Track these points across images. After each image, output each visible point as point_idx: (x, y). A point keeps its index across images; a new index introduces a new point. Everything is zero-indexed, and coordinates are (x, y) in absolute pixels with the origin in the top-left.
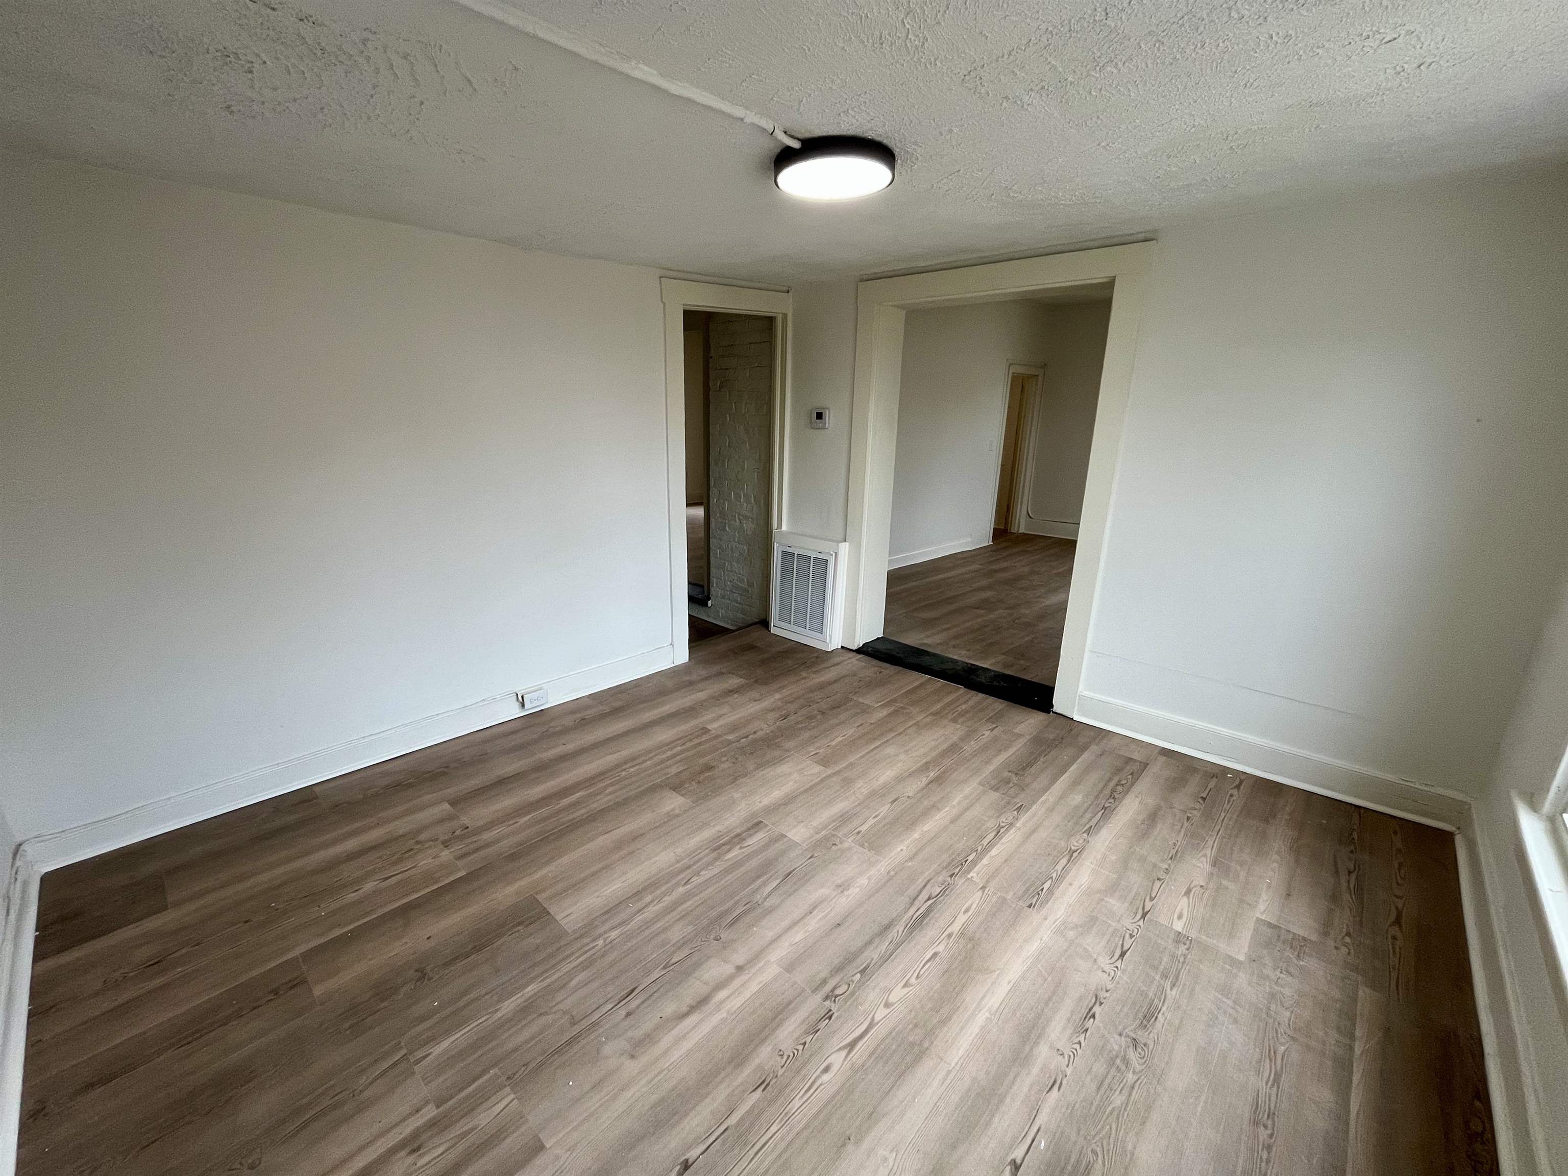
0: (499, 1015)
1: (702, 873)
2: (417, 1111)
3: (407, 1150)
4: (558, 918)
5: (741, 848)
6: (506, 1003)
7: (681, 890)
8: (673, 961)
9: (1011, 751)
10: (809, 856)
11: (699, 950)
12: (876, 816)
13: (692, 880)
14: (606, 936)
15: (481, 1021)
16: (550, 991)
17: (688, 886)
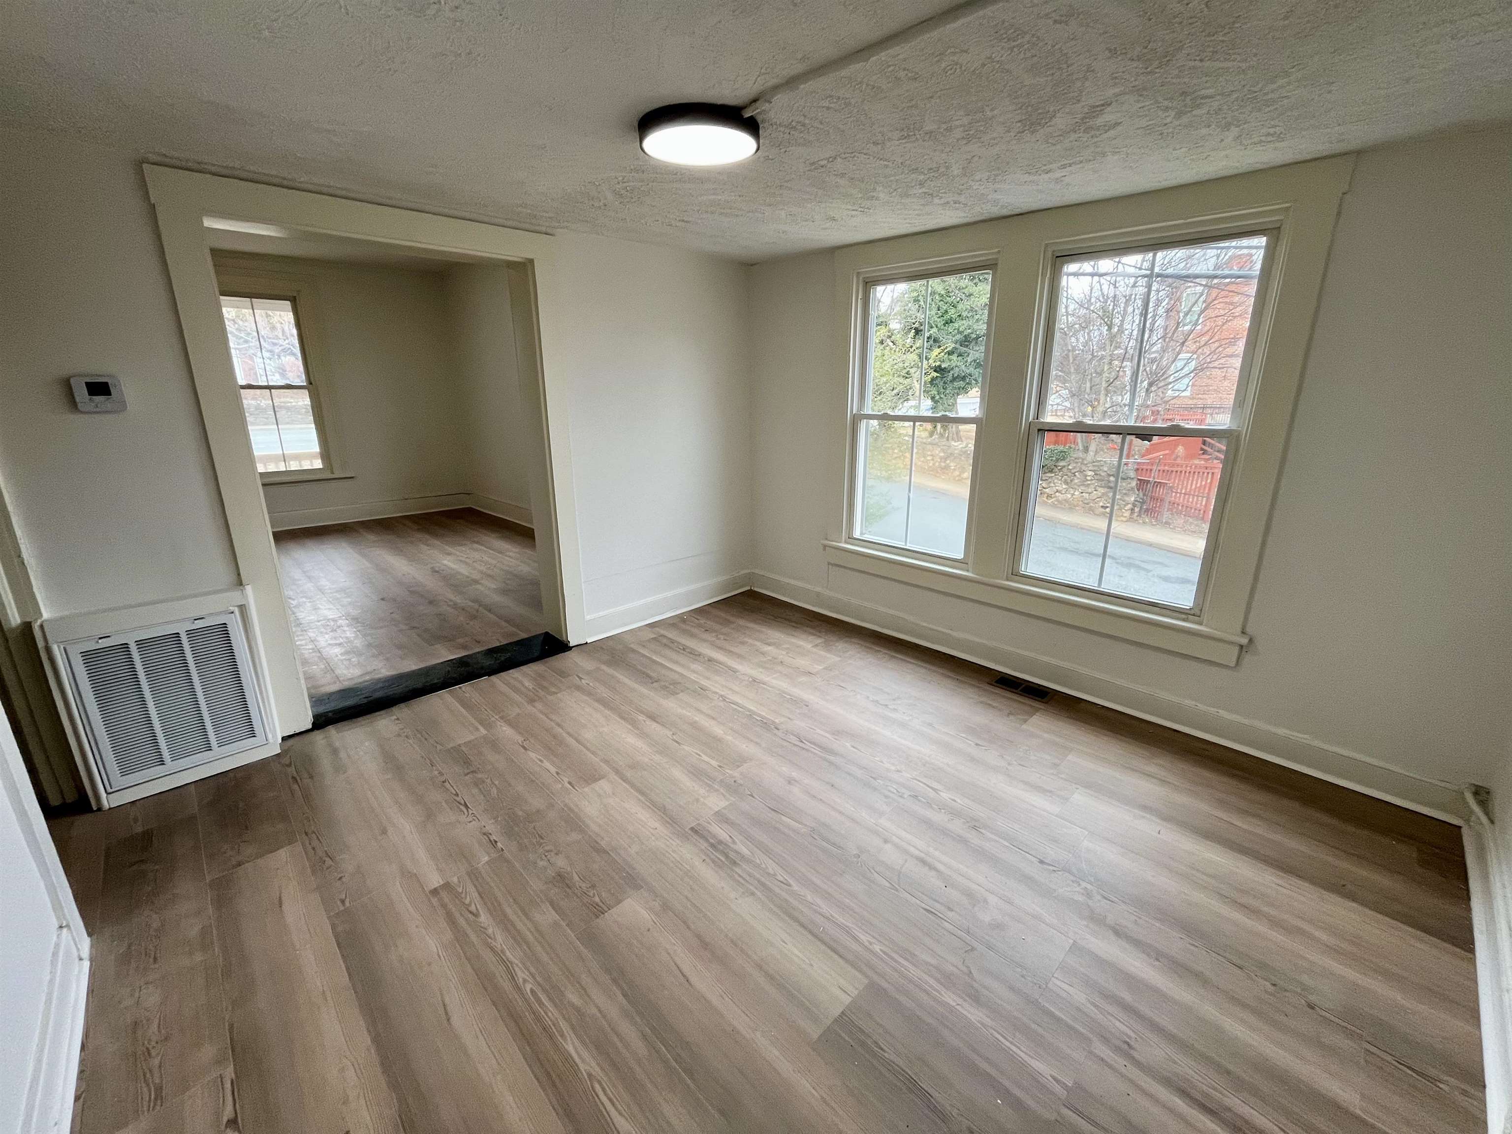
0: (988, 1021)
1: (772, 872)
2: (1102, 1060)
3: (1132, 1052)
4: (847, 1000)
5: (734, 842)
6: (972, 1018)
7: (796, 887)
8: (887, 884)
9: (621, 677)
10: (751, 798)
11: (873, 868)
12: (699, 755)
13: (782, 879)
14: (867, 944)
15: (1000, 1038)
16: (948, 980)
17: (791, 882)
